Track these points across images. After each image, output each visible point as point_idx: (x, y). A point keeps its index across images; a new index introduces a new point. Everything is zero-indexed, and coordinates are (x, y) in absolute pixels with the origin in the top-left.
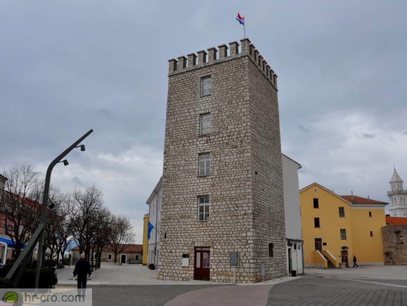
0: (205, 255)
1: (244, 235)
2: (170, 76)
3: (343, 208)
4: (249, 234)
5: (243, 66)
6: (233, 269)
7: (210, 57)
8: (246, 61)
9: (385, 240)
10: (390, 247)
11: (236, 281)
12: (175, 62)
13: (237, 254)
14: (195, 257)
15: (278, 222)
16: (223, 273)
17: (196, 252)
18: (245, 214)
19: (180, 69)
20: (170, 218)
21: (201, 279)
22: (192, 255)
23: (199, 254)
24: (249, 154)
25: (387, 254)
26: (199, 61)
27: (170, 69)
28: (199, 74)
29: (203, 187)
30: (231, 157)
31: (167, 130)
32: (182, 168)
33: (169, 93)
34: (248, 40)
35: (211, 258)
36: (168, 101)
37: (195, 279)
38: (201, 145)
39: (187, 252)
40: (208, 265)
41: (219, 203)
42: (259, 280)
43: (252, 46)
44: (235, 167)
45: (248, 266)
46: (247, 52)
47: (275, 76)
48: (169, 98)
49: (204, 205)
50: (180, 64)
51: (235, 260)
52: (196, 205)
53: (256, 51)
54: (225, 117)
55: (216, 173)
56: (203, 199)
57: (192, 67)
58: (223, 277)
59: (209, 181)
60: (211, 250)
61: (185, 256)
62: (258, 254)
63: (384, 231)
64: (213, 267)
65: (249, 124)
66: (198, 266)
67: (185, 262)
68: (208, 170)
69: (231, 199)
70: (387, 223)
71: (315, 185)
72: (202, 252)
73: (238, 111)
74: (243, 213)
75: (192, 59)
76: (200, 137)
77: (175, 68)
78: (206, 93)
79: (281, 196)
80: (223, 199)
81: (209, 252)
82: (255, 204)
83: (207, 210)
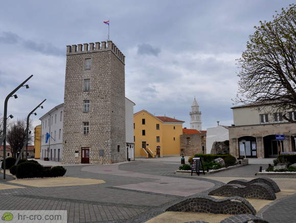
0: (87, 152)
1: (106, 141)
2: (67, 55)
3: (158, 125)
4: (109, 141)
5: (108, 56)
6: (101, 158)
7: (90, 48)
8: (110, 53)
9: (181, 143)
10: (184, 146)
11: (102, 163)
12: (70, 47)
13: (103, 150)
15: (122, 135)
16: (96, 160)
17: (82, 150)
19: (73, 52)
20: (68, 133)
21: (85, 163)
22: (80, 151)
23: (83, 151)
24: (110, 103)
25: (182, 150)
26: (84, 49)
27: (67, 51)
28: (84, 57)
29: (86, 117)
30: (100, 103)
31: (66, 86)
32: (74, 107)
33: (67, 65)
34: (111, 42)
35: (90, 153)
36: (66, 70)
37: (82, 162)
38: (85, 96)
39: (77, 150)
40: (89, 156)
41: (94, 126)
42: (113, 163)
43: (113, 44)
44: (102, 109)
45: (108, 156)
46: (111, 48)
47: (124, 57)
48: (67, 68)
49: (86, 126)
50: (73, 49)
51: (102, 153)
52: (82, 126)
53: (115, 46)
54: (98, 82)
55: (93, 111)
56: (86, 123)
57: (80, 52)
58: (96, 162)
59: (88, 115)
60: (90, 149)
61: (76, 152)
62: (113, 150)
63: (181, 137)
64: (91, 157)
65: (110, 87)
66: (83, 157)
67: (77, 155)
68: (88, 110)
69: (100, 124)
70: (184, 133)
71: (144, 111)
72: (85, 150)
73: (105, 80)
74: (106, 131)
75: (80, 47)
76: (84, 91)
77: (70, 51)
78: (88, 68)
79: (124, 121)
80: (96, 124)
81: (89, 150)
82: (111, 127)
83: (88, 129)
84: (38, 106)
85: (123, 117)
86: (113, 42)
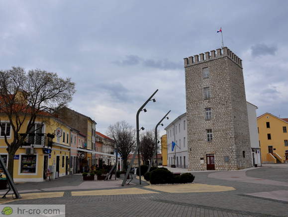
0: (212, 158)
1: (231, 147)
2: (185, 67)
3: (285, 127)
4: (233, 147)
5: (225, 62)
6: (227, 164)
7: (206, 57)
8: (226, 59)
11: (228, 170)
12: (187, 59)
13: (228, 157)
14: (207, 159)
15: (247, 140)
16: (221, 166)
17: (207, 157)
18: (231, 138)
19: (191, 64)
20: (192, 141)
21: (210, 169)
22: (205, 158)
23: (208, 158)
24: (231, 108)
26: (201, 59)
27: (185, 64)
28: (201, 66)
29: (208, 125)
30: (222, 110)
31: (187, 96)
32: (196, 116)
33: (186, 77)
34: (226, 48)
35: (215, 159)
36: (186, 81)
37: (207, 169)
38: (206, 104)
39: (202, 157)
40: (214, 162)
41: (217, 133)
42: (239, 169)
43: (228, 50)
44: (224, 115)
45: (233, 162)
46: (226, 54)
47: (241, 60)
48: (186, 79)
49: (210, 134)
50: (190, 60)
51: (227, 159)
52: (206, 134)
53: (231, 52)
54: (217, 89)
55: (215, 118)
56: (209, 131)
57: (197, 63)
58: (221, 168)
59: (211, 122)
60: (215, 155)
61: (201, 159)
62: (238, 156)
64: (216, 164)
65: (230, 93)
66: (209, 163)
67: (202, 162)
68: (210, 117)
69: (223, 131)
71: (267, 114)
72: (210, 157)
73: (224, 86)
74: (229, 137)
75: (197, 58)
76: (205, 100)
77: (188, 63)
78: (206, 76)
79: (248, 126)
80: (219, 130)
81: (213, 156)
82: (235, 132)
83: (211, 136)
84: (164, 118)
85: (246, 122)
86: (228, 48)
